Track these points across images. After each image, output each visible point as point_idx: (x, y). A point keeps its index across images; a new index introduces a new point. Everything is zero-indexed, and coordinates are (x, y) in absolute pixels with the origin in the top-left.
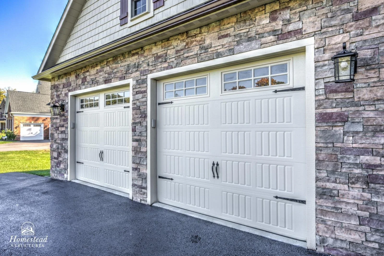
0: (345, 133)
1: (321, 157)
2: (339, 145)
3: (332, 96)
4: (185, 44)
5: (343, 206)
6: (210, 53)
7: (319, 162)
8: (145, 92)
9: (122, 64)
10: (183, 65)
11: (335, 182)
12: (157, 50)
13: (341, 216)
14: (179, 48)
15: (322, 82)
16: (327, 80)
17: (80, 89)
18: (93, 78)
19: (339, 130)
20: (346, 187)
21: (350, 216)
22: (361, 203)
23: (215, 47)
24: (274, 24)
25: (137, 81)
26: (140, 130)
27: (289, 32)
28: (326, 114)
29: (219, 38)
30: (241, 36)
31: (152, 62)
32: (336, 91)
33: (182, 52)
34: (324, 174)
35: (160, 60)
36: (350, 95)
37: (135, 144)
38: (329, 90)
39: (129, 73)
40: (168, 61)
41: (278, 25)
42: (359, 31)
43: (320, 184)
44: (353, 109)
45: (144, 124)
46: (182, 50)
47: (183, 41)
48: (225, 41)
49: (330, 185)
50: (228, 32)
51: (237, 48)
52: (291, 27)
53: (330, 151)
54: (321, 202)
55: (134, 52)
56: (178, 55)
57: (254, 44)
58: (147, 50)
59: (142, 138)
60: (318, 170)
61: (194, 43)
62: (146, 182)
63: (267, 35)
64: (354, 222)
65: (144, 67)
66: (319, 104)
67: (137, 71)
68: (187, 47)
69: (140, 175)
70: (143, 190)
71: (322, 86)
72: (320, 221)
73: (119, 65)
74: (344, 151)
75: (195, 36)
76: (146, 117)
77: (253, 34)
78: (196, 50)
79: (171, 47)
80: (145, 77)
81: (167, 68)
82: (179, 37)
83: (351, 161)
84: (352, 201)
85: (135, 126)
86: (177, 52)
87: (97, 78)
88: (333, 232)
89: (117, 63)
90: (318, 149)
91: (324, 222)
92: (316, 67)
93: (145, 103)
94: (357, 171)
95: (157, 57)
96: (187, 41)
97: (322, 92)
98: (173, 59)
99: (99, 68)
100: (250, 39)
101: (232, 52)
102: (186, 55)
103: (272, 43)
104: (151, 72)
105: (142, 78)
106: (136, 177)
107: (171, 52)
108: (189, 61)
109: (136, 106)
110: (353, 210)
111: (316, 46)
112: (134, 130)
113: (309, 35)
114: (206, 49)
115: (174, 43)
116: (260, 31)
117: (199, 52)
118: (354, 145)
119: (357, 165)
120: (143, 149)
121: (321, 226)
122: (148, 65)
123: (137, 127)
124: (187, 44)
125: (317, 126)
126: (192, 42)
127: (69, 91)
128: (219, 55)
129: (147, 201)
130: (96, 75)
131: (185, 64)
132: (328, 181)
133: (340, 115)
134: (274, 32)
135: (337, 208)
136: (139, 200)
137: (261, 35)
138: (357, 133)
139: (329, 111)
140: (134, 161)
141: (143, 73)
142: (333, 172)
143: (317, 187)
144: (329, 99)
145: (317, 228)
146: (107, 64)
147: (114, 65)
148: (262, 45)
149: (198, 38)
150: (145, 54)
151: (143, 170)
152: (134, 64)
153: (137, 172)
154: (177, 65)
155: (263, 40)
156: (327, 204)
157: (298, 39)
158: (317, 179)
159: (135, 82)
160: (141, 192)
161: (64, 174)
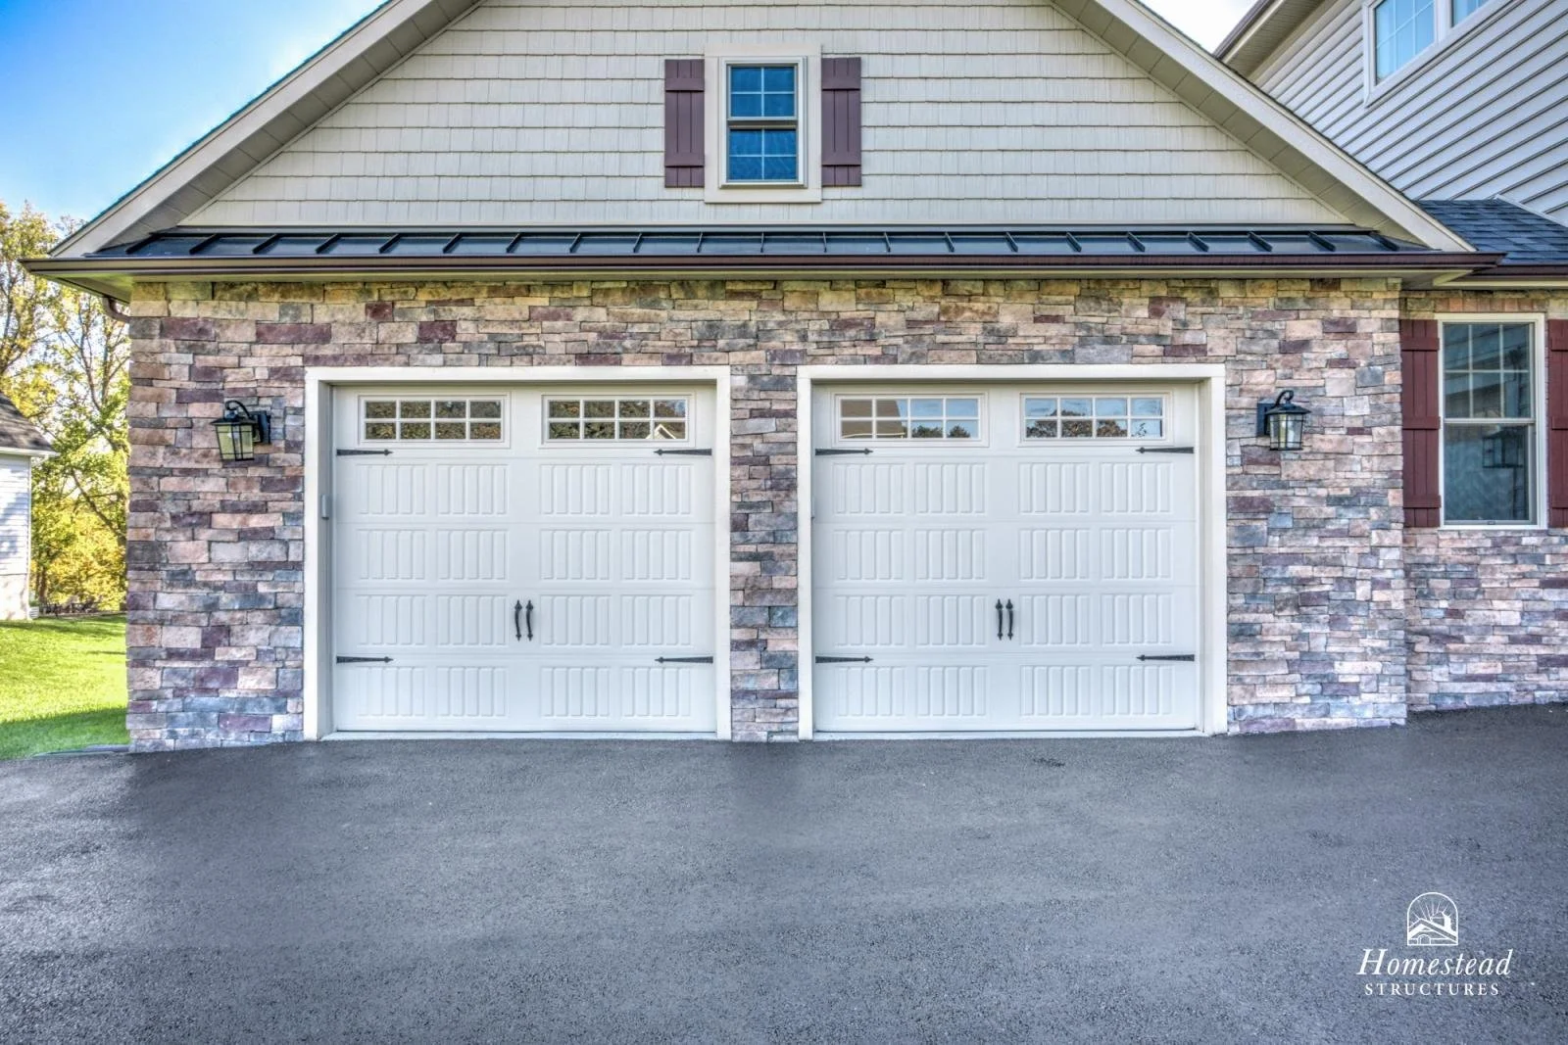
0: (1270, 531)
1: (1236, 572)
2: (1261, 550)
3: (1254, 470)
4: (936, 309)
5: (1266, 649)
6: (1013, 347)
7: (1232, 579)
8: (791, 414)
9: (678, 314)
10: (933, 363)
11: (1256, 611)
12: (841, 304)
13: (1263, 666)
14: (919, 315)
15: (1237, 444)
16: (1244, 442)
17: (407, 364)
18: (505, 334)
19: (1261, 526)
20: (1270, 617)
21: (1274, 662)
22: (1288, 639)
23: (1025, 337)
24: (1155, 321)
25: (752, 378)
26: (768, 526)
27: (1185, 346)
28: (1244, 498)
29: (1036, 320)
30: (1089, 329)
31: (820, 332)
32: (1256, 462)
33: (928, 329)
34: (1240, 601)
35: (852, 333)
36: (1275, 471)
37: (747, 568)
38: (1248, 460)
39: (715, 346)
40: (882, 341)
41: (1166, 327)
42: (1288, 371)
43: (1235, 617)
44: (1280, 492)
45: (787, 507)
46: (927, 322)
47: (932, 298)
48: (1053, 329)
49: (1249, 618)
50: (1060, 311)
51: (1080, 352)
52: (1188, 338)
53: (1249, 561)
54: (1237, 647)
55: (740, 287)
56: (916, 332)
57: (1116, 351)
58: (796, 294)
59: (777, 550)
60: (1231, 593)
61: (967, 314)
62: (794, 677)
63: (1142, 339)
64: (1283, 670)
65: (788, 339)
66: (1232, 482)
67: (755, 347)
68: (945, 320)
69: (772, 658)
70: (782, 703)
71: (1238, 452)
72: (1234, 680)
73: (664, 314)
74: (1267, 559)
75: (970, 296)
76: (792, 487)
77: (1115, 331)
78: (973, 332)
79: (889, 307)
80: (788, 371)
81: (876, 360)
82: (920, 287)
83: (1277, 575)
84: (1278, 639)
85: (747, 515)
86: (911, 324)
87: (526, 338)
88: (1253, 695)
89: (655, 304)
90: (1231, 558)
91: (1240, 680)
92: (1228, 418)
93: (790, 448)
94: (1286, 590)
95: (841, 325)
96: (943, 302)
97: (1237, 461)
98: (900, 341)
99: (541, 301)
100: (1109, 340)
101: (1068, 357)
102: (941, 338)
103: (1154, 359)
104: (815, 360)
105: (777, 371)
106: (750, 667)
107: (888, 318)
108: (953, 354)
109: (750, 454)
110: (1278, 651)
111: (1229, 382)
112: (739, 526)
113: (1217, 360)
114: (1001, 336)
115: (905, 299)
116: (1130, 329)
117: (981, 339)
118: (1282, 550)
119: (1288, 581)
120: (780, 582)
121: (1237, 689)
122: (804, 338)
123: (753, 518)
124: (945, 311)
125: (1229, 520)
126: (959, 311)
127: (317, 361)
128: (1036, 358)
129: (796, 732)
130: (524, 325)
131: (940, 361)
132: (1247, 611)
133: (1264, 501)
134: (1157, 338)
135: (1258, 654)
136: (763, 736)
137: (1133, 339)
138: (1285, 530)
139: (1249, 493)
140: (741, 620)
141: (782, 359)
142: (1254, 595)
143: (1230, 624)
144: (1247, 474)
145: (1229, 694)
146: (590, 297)
147: (637, 311)
148: (1135, 358)
149: (979, 306)
150: (788, 304)
151: (778, 644)
152: (740, 323)
153: (754, 651)
154: (916, 358)
155: (1137, 348)
156: (1244, 649)
157: (1199, 362)
158: (1231, 610)
159: (741, 381)
160: (774, 710)
161: (266, 719)
